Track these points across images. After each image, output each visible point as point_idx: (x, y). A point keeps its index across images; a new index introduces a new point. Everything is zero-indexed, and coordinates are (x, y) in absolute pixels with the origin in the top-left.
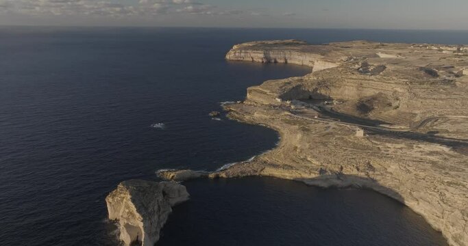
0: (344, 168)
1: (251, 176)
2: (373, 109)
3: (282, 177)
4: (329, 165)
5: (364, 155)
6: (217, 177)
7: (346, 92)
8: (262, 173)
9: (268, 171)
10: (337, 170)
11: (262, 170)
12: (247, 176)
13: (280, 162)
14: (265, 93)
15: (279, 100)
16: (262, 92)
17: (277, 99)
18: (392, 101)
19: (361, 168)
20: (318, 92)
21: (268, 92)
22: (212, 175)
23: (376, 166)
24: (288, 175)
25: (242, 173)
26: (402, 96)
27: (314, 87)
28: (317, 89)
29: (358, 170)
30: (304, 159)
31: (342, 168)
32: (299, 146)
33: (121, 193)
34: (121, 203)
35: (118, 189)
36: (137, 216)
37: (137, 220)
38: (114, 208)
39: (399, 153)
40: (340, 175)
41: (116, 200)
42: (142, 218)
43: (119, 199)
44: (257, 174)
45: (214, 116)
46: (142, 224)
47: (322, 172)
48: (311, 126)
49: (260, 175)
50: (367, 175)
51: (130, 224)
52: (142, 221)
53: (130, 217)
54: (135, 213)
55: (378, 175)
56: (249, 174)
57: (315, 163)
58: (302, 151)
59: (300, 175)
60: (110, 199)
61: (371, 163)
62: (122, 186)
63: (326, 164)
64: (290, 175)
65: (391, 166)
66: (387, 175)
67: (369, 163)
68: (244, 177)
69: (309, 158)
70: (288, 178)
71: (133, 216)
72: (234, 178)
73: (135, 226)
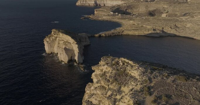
0: (164, 28)
2: (155, 15)
3: (134, 35)
4: (157, 27)
5: (172, 22)
6: (100, 36)
7: (140, 10)
8: (123, 33)
9: (126, 33)
10: (161, 29)
11: (122, 32)
12: (115, 35)
13: (130, 29)
14: (104, 11)
15: (112, 13)
16: (102, 11)
17: (111, 12)
18: (163, 11)
19: (172, 27)
20: (128, 11)
21: (105, 10)
22: (97, 35)
23: (179, 26)
24: (137, 33)
25: (113, 33)
26: (167, 9)
27: (126, 8)
28: (127, 10)
29: (171, 28)
30: (142, 26)
31: (163, 28)
32: (135, 23)
33: (55, 34)
34: (55, 42)
35: (53, 32)
36: (72, 42)
37: (72, 44)
38: (50, 45)
39: (189, 19)
40: (163, 31)
41: (51, 39)
42: (76, 43)
43: (54, 38)
44: (120, 34)
45: (83, 19)
46: (77, 46)
47: (154, 30)
48: (134, 19)
49: (122, 35)
50: (176, 30)
51: (67, 47)
52: (76, 44)
53: (67, 43)
54: (69, 41)
55: (181, 30)
56: (116, 34)
57: (149, 27)
58: (138, 24)
59: (143, 33)
60: (47, 39)
61: (177, 25)
62: (55, 30)
63: (155, 27)
64: (138, 33)
65: (188, 25)
66: (186, 29)
67: (175, 25)
68: (114, 35)
69: (144, 26)
70: (137, 34)
71: (69, 43)
72: (109, 36)
73: (70, 49)
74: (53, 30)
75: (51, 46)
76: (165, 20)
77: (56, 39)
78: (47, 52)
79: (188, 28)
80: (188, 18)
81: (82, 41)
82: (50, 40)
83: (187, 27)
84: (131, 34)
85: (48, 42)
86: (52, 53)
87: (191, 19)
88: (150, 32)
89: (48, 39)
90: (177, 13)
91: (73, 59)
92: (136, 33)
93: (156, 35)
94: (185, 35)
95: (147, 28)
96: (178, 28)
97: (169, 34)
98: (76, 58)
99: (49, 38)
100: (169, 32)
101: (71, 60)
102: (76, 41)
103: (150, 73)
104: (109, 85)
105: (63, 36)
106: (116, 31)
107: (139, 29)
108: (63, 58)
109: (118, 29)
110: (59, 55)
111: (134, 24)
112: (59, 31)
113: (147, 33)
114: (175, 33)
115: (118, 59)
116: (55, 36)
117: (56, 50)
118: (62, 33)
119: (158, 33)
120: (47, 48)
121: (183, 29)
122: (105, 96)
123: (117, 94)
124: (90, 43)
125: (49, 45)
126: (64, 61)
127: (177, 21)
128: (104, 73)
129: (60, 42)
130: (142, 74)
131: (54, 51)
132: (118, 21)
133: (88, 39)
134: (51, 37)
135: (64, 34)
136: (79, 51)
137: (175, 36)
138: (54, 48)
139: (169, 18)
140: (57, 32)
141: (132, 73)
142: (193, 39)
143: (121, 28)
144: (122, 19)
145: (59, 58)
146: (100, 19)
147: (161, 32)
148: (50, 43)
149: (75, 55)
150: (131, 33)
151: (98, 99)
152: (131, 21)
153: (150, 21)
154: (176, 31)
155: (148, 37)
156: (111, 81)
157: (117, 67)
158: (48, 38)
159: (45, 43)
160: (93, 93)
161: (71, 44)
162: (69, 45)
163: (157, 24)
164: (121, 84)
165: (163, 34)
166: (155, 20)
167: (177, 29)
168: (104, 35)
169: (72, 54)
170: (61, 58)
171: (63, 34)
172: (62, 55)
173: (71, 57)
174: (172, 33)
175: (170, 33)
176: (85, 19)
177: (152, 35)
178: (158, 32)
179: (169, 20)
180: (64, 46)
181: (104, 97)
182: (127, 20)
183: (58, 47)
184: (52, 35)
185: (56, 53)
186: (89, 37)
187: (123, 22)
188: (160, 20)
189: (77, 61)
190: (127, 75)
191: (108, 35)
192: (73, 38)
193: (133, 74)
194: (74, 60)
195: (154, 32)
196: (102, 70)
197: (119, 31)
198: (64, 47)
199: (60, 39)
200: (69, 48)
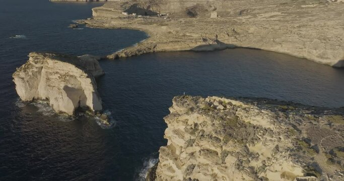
0: (219, 36)
1: (147, 53)
2: (197, 14)
3: (174, 50)
4: (207, 35)
5: (228, 26)
6: (117, 57)
7: (172, 7)
8: (155, 49)
9: (160, 48)
10: (214, 37)
11: (154, 47)
12: (144, 54)
13: (165, 41)
14: (111, 11)
15: (125, 14)
16: (107, 10)
17: (123, 13)
18: (207, 8)
19: (230, 34)
20: (151, 9)
21: (112, 9)
22: (111, 57)
23: (239, 31)
24: (178, 47)
25: (139, 51)
26: (213, 4)
27: (147, 5)
28: (149, 7)
29: (228, 35)
30: (184, 35)
31: (217, 36)
32: (172, 31)
33: (36, 63)
34: (39, 77)
35: (31, 59)
36: (77, 75)
37: (79, 79)
38: (29, 84)
39: (250, 20)
40: (217, 41)
41: (30, 73)
42: (86, 75)
43: (35, 70)
44: (152, 51)
45: (73, 27)
46: (89, 80)
47: (205, 40)
48: (166, 23)
49: (154, 51)
50: (236, 38)
51: (70, 86)
52: (88, 77)
53: (68, 78)
54: (71, 74)
55: (243, 37)
56: (145, 52)
57: (195, 36)
58: (177, 32)
59: (188, 46)
60: (21, 74)
61: (235, 30)
62: (36, 55)
63: (204, 35)
64: (180, 47)
65: (251, 29)
66: (250, 35)
67: (234, 30)
68: (141, 55)
69: (188, 34)
70: (179, 50)
71: (72, 76)
72: (133, 56)
73: (76, 87)
74: (32, 55)
75: (31, 84)
76: (216, 22)
77: (40, 72)
78: (23, 99)
79: (252, 33)
80: (249, 18)
82: (27, 74)
83: (250, 32)
84: (170, 50)
85: (23, 78)
86: (34, 99)
87: (253, 19)
88: (199, 44)
89: (22, 74)
90: (229, 10)
91: (82, 105)
92: (177, 47)
93: (209, 49)
94: (248, 44)
95: (192, 38)
96: (238, 34)
97: (226, 44)
98: (90, 103)
99: (25, 71)
100: (226, 42)
101: (80, 109)
102: (85, 73)
103: (286, 118)
104: (222, 147)
105: (56, 65)
106: (143, 47)
107: (179, 40)
108: (64, 106)
109: (146, 42)
110: (52, 102)
111: (170, 32)
112: (45, 56)
113: (193, 45)
114: (233, 43)
116: (38, 65)
117: (42, 93)
118: (53, 58)
119: (210, 45)
120: (22, 92)
121: (245, 36)
122: (223, 165)
123: (250, 159)
124: (103, 71)
125: (26, 85)
126: (66, 111)
127: (235, 23)
128: (195, 127)
129: (51, 77)
130: (276, 120)
131: (38, 94)
132: (140, 27)
133: (99, 66)
134: (28, 68)
135: (58, 62)
136: (94, 89)
137: (235, 47)
138: (39, 90)
139: (222, 19)
140: (41, 57)
141: (254, 120)
142: (260, 49)
143: (150, 41)
144: (145, 24)
145: (55, 107)
146: (107, 25)
147: (216, 43)
148: (28, 81)
149: (87, 98)
150: (168, 48)
151: (208, 173)
152: (164, 28)
153: (194, 26)
154: (235, 40)
155: (197, 52)
156: (222, 138)
157: (217, 114)
158: (22, 71)
159: (17, 81)
160: (191, 164)
161: (76, 78)
162: (72, 81)
163: (206, 29)
164: (244, 141)
165: (219, 46)
166: (201, 23)
167: (237, 36)
168: (124, 55)
169: (80, 97)
170: (59, 106)
171: (56, 61)
172: (61, 100)
173: (79, 102)
174: (231, 43)
175: (228, 43)
176: (77, 27)
177: (203, 49)
178: (211, 43)
179: (225, 23)
180: (63, 82)
181: (222, 168)
182: (155, 25)
183: (49, 86)
184: (30, 64)
185: (44, 98)
186: (99, 61)
187: (149, 29)
188: (209, 22)
189: (92, 108)
190: (244, 125)
191: (130, 55)
192: (78, 66)
193: (255, 123)
194: (84, 107)
195: (204, 43)
196: (186, 122)
197: (149, 46)
198: (62, 85)
199: (50, 71)
200: (73, 86)
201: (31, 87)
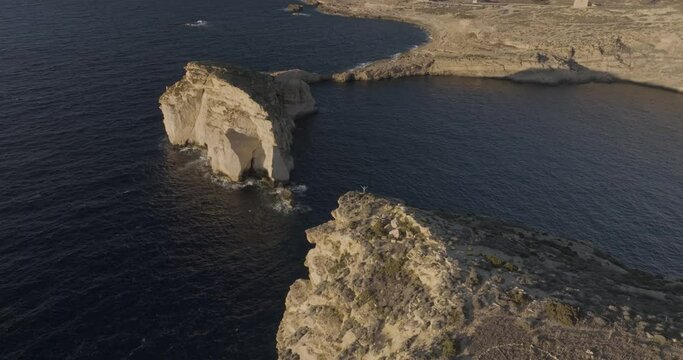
0: (577, 52)
1: (412, 76)
3: (470, 74)
4: (551, 48)
5: (606, 29)
6: (351, 80)
8: (430, 70)
9: (440, 68)
10: (566, 54)
11: (429, 65)
12: (405, 77)
13: (456, 53)
19: (607, 49)
22: (341, 77)
23: (631, 43)
24: (479, 69)
25: (396, 70)
29: (602, 52)
30: (499, 45)
31: (573, 52)
32: (476, 31)
33: (195, 81)
34: (197, 105)
35: (188, 73)
36: (252, 113)
37: (253, 120)
38: (182, 117)
39: (668, 19)
40: (572, 63)
41: (185, 99)
42: (266, 114)
43: (193, 94)
44: (422, 72)
45: (295, 11)
46: (269, 124)
47: (541, 58)
48: (474, 12)
49: (427, 74)
50: (619, 59)
51: (237, 130)
52: (268, 119)
53: (236, 116)
54: (244, 108)
55: (638, 57)
56: (408, 73)
57: (522, 47)
58: (487, 35)
59: (502, 69)
60: (170, 97)
61: (623, 41)
62: (196, 67)
63: (544, 47)
64: (483, 69)
65: (663, 40)
66: (657, 55)
67: (618, 40)
68: (399, 78)
69: (508, 43)
70: (480, 74)
71: (243, 113)
72: (382, 79)
73: (248, 134)
74: (191, 67)
75: (185, 121)
76: (582, 19)
77: (199, 98)
78: (172, 141)
79: (663, 51)
80: (668, 14)
81: (288, 102)
82: (179, 99)
83: (659, 47)
84: (460, 74)
85: (173, 106)
86: (187, 142)
87: (676, 17)
88: (526, 66)
89: (172, 99)
91: (256, 165)
92: (477, 68)
93: (548, 79)
94: (648, 76)
95: (513, 51)
96: (628, 50)
97: (594, 72)
98: (268, 165)
99: (177, 94)
100: (592, 67)
101: (252, 171)
102: (265, 110)
103: (474, 284)
104: (349, 311)
105: (224, 90)
106: (406, 63)
107: (486, 53)
108: (225, 163)
109: (417, 53)
110: (210, 152)
111: (472, 35)
112: (210, 71)
113: (513, 68)
114: (610, 70)
115: (390, 207)
116: (198, 86)
117: (200, 135)
118: (221, 76)
119: (552, 70)
120: (173, 130)
121: (645, 56)
122: (336, 344)
123: (371, 347)
124: (316, 105)
125: (176, 118)
126: (228, 173)
127: (626, 23)
128: (341, 260)
129: (213, 109)
130: (449, 286)
131: (194, 136)
132: (415, 18)
133: (308, 95)
134: (182, 89)
135: (227, 84)
136: (276, 142)
137: (614, 80)
138: (196, 128)
139: (599, 13)
140: (203, 71)
141: (423, 274)
142: (675, 91)
143: (425, 51)
144: (431, 12)
145: (213, 163)
146: (354, 10)
147: (566, 67)
148: (180, 112)
149: (265, 156)
150: (458, 68)
151: (316, 351)
152: (465, 23)
153: (528, 25)
154: (617, 63)
155: (519, 83)
156: (357, 294)
157: (381, 245)
158: (174, 93)
159: (165, 109)
160: (304, 325)
161: (248, 117)
162: (242, 122)
163: (553, 34)
164: (386, 310)
165: (573, 75)
166: (547, 20)
167: (624, 55)
168: (364, 76)
169: (253, 152)
170: (218, 163)
171: (224, 83)
172: (221, 153)
173: (252, 161)
174: (604, 69)
175: (598, 69)
176: (301, 10)
177: (533, 78)
178: (555, 66)
179: (601, 21)
180: (227, 123)
181: (332, 349)
182: (449, 15)
183: (208, 124)
184: (186, 83)
185: (202, 143)
186: (312, 84)
187: (434, 23)
188: (566, 18)
189: (270, 175)
190: (406, 278)
191: (377, 77)
192: (255, 96)
193: (423, 279)
194: (260, 170)
195: (538, 66)
196: (336, 246)
197: (418, 63)
198: (226, 127)
199: (215, 98)
200: (243, 132)
201: (185, 122)
